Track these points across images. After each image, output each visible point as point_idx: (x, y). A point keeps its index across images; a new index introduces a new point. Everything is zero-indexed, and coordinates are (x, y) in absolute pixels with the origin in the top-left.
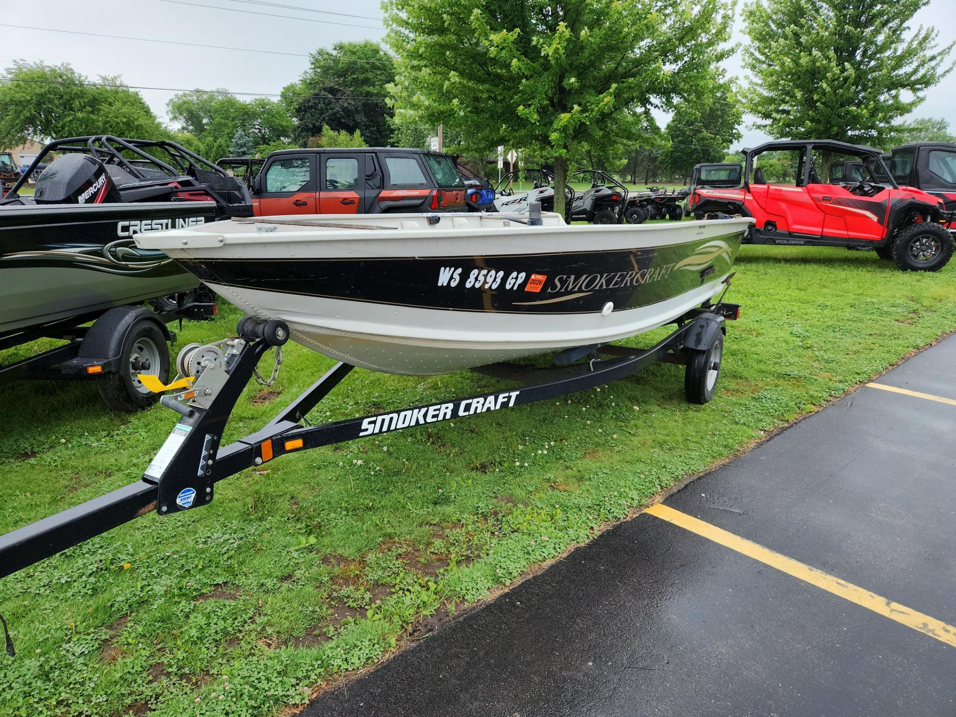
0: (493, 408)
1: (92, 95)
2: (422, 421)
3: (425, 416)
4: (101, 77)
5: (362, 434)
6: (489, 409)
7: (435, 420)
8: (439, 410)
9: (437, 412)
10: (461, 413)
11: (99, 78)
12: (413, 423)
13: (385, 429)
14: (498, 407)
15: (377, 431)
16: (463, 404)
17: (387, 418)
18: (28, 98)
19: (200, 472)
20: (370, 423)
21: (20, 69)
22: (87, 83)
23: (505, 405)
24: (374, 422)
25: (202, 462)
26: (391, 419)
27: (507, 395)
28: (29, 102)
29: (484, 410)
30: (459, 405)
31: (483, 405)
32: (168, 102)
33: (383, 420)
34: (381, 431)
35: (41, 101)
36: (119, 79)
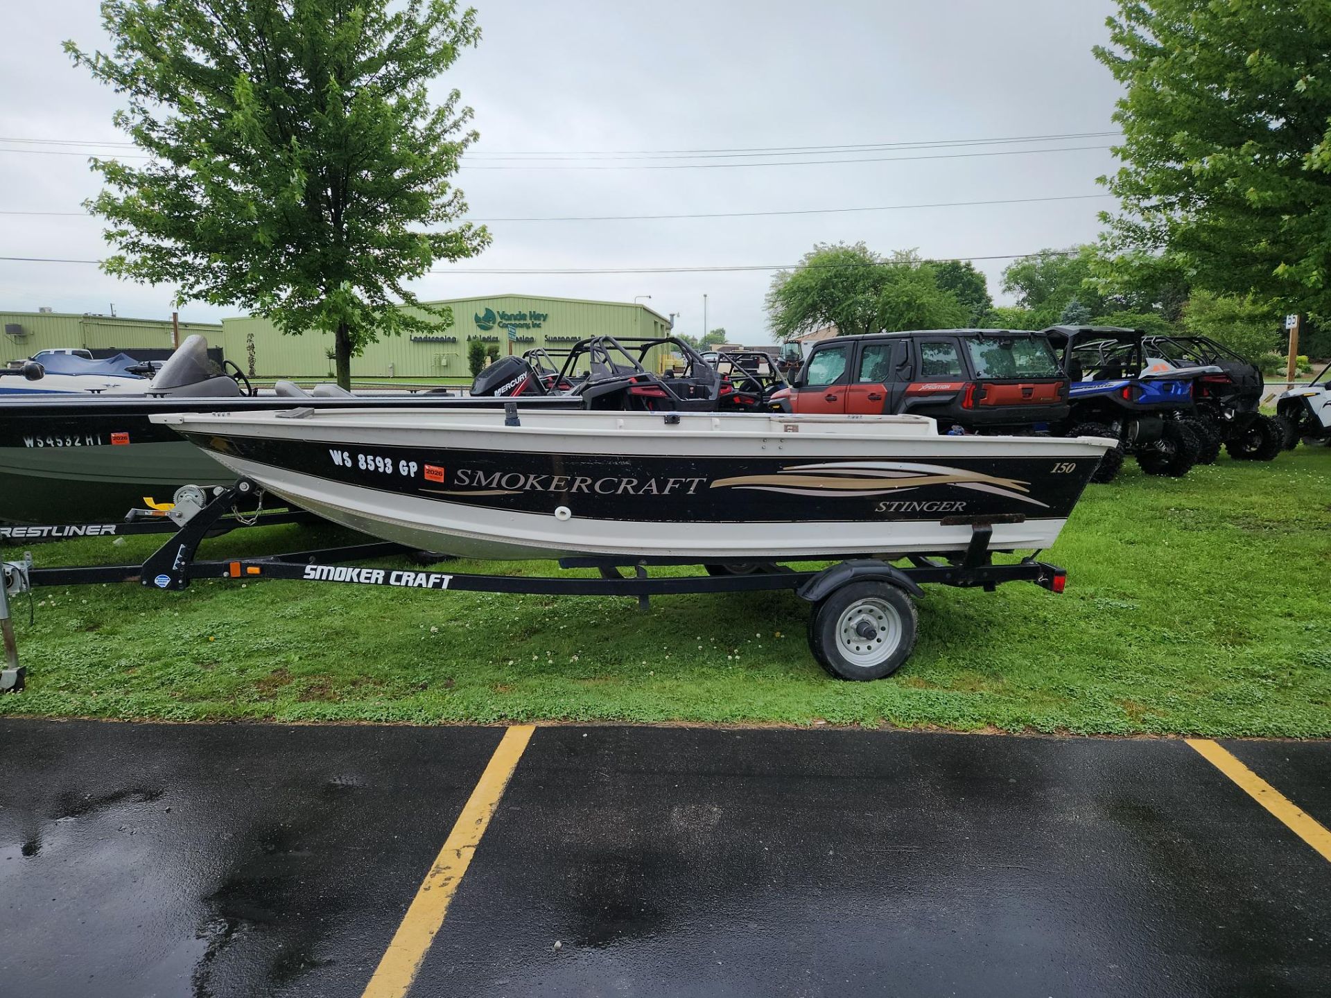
0: (424, 585)
1: (879, 274)
2: (355, 580)
3: (359, 575)
4: (896, 252)
5: (305, 577)
6: (420, 585)
7: (368, 581)
8: (371, 573)
9: (369, 575)
10: (392, 581)
11: (892, 253)
12: (348, 579)
13: (324, 577)
14: (430, 585)
15: (317, 577)
16: (394, 574)
17: (326, 569)
18: (814, 284)
19: (175, 568)
20: (312, 569)
21: (818, 253)
22: (878, 261)
23: (438, 585)
24: (315, 570)
25: (177, 561)
26: (329, 571)
27: (439, 576)
28: (812, 288)
29: (416, 585)
30: (391, 573)
31: (415, 579)
32: (1004, 270)
33: (323, 570)
34: (320, 579)
35: (826, 285)
36: (913, 253)
